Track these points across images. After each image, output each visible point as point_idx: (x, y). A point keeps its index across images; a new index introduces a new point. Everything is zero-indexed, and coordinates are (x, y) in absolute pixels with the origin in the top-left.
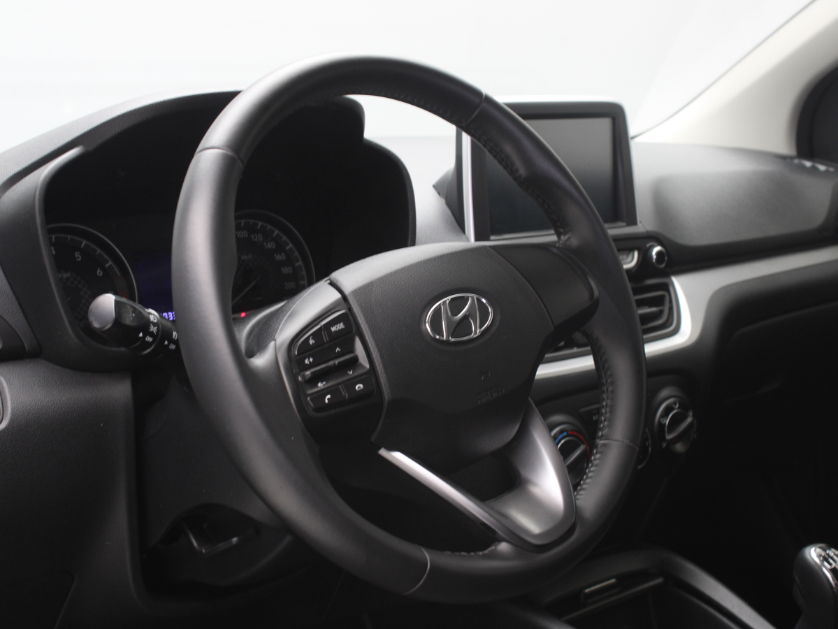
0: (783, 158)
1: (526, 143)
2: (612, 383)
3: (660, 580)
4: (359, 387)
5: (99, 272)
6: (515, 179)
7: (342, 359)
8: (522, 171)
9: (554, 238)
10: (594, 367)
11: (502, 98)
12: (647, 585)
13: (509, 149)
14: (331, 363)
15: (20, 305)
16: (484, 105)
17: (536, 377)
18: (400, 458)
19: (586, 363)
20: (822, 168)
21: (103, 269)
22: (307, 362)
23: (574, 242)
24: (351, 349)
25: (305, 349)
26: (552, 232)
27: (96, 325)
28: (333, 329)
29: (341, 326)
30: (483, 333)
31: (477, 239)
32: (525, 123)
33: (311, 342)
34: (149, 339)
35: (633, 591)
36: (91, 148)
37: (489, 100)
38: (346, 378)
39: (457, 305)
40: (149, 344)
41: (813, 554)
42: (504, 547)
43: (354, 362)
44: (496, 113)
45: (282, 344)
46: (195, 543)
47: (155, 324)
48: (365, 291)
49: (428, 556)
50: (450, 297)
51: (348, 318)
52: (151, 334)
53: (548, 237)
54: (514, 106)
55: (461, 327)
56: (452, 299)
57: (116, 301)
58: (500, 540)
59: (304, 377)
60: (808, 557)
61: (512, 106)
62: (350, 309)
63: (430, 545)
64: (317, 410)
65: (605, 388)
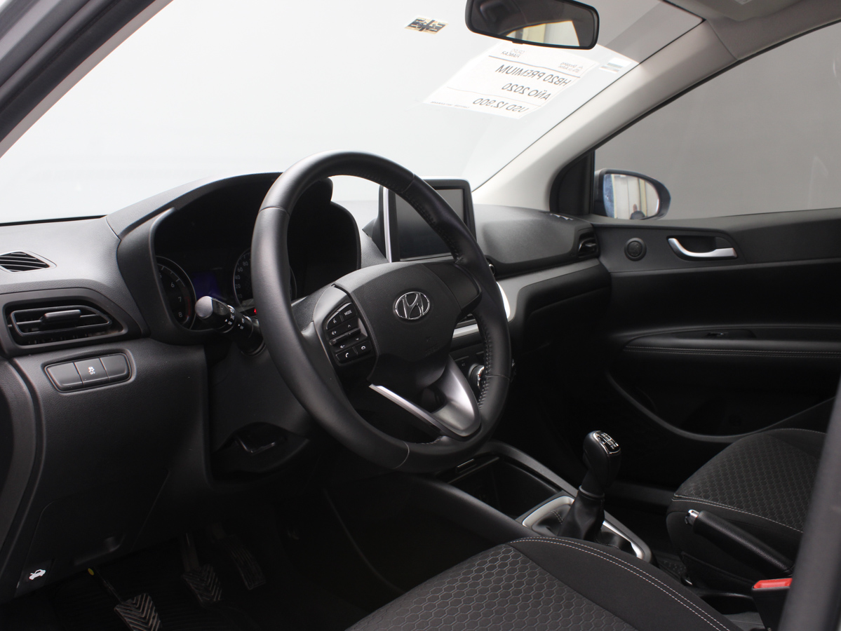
0: (544, 212)
1: (438, 204)
2: (491, 342)
3: (497, 458)
4: (363, 348)
5: (173, 285)
6: (431, 225)
7: (352, 331)
8: (435, 220)
9: (451, 258)
10: (478, 330)
11: (423, 177)
12: (490, 462)
13: (427, 207)
14: (346, 334)
15: (137, 305)
16: (414, 181)
17: (454, 337)
18: (382, 390)
19: (474, 328)
20: (567, 218)
21: (175, 283)
22: (333, 333)
23: (465, 261)
24: (357, 326)
25: (332, 326)
26: (450, 254)
27: (201, 315)
28: (346, 314)
29: (350, 312)
30: (426, 315)
31: (393, 261)
32: (437, 191)
33: (335, 322)
34: (230, 323)
35: (482, 466)
36: (179, 209)
37: (416, 178)
38: (354, 343)
39: (411, 299)
40: (230, 326)
41: (594, 436)
42: (444, 438)
43: (358, 333)
44: (421, 186)
45: (318, 323)
46: (245, 448)
47: (233, 314)
48: (360, 290)
49: (408, 446)
50: (405, 295)
51: (353, 307)
52: (231, 320)
53: (448, 257)
54: (430, 182)
55: (415, 311)
56: (407, 295)
57: (212, 301)
58: (442, 435)
59: (332, 342)
60: (592, 438)
61: (428, 181)
62: (352, 301)
63: (408, 440)
64: (341, 362)
65: (487, 346)
